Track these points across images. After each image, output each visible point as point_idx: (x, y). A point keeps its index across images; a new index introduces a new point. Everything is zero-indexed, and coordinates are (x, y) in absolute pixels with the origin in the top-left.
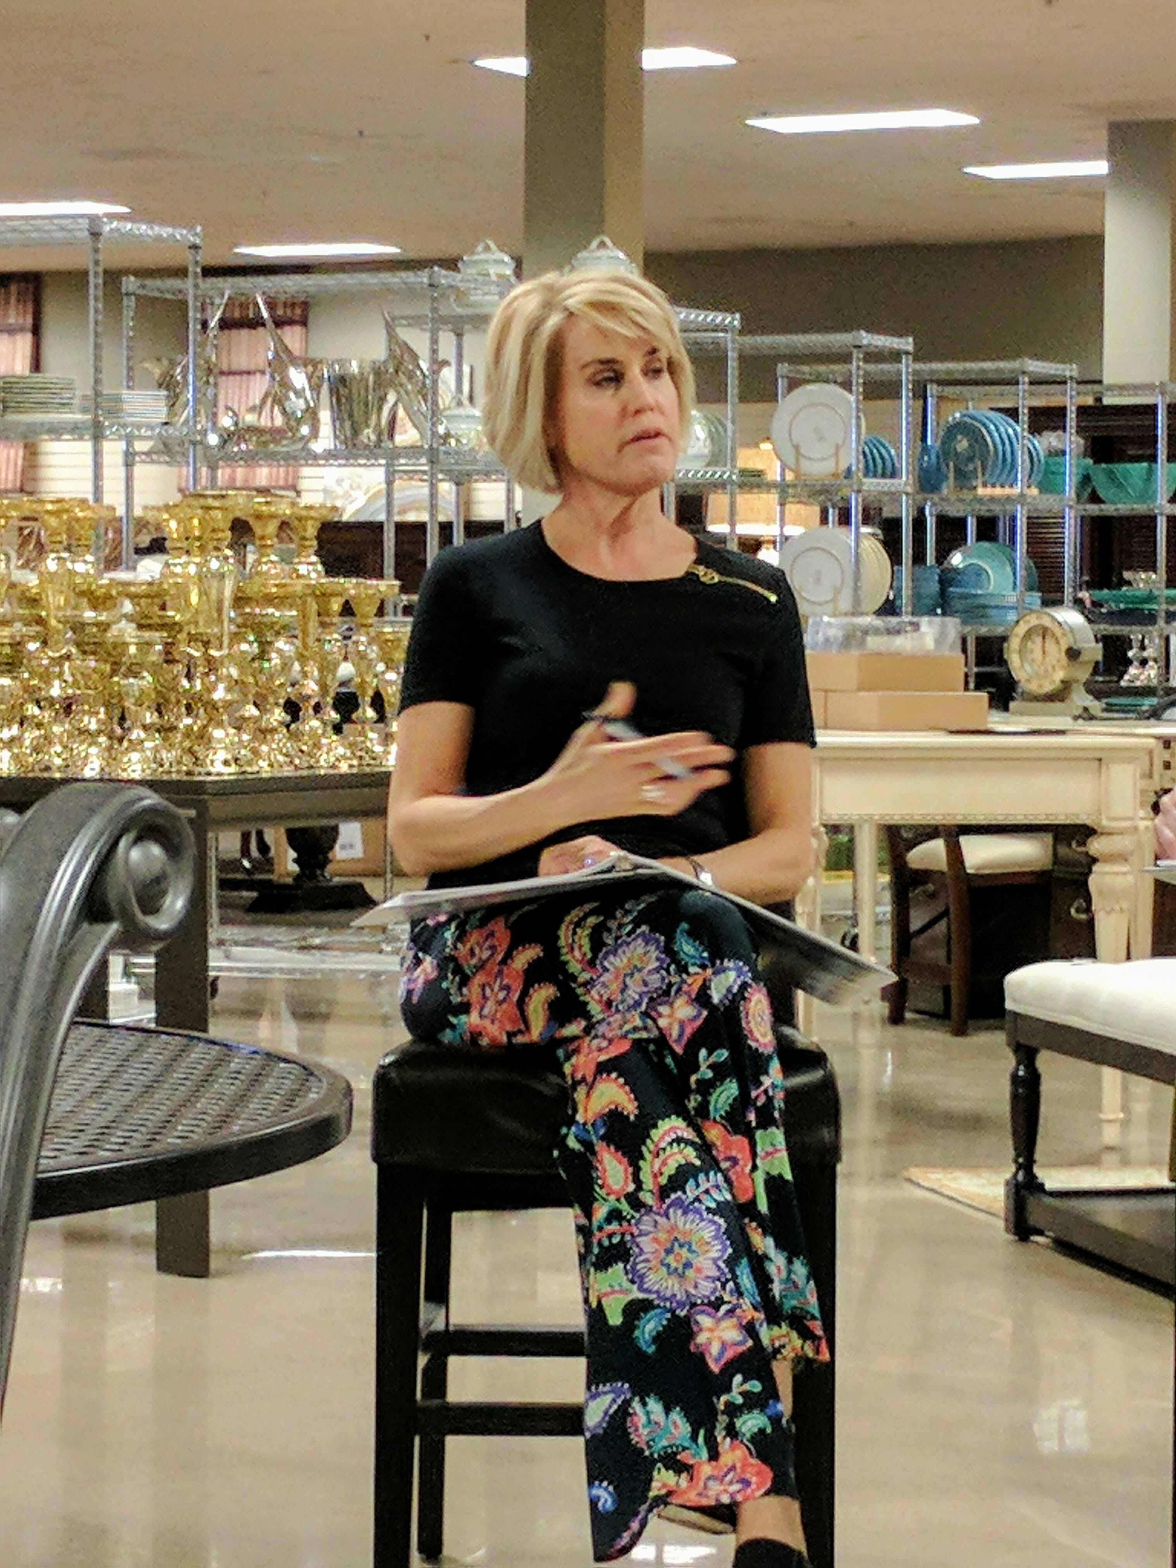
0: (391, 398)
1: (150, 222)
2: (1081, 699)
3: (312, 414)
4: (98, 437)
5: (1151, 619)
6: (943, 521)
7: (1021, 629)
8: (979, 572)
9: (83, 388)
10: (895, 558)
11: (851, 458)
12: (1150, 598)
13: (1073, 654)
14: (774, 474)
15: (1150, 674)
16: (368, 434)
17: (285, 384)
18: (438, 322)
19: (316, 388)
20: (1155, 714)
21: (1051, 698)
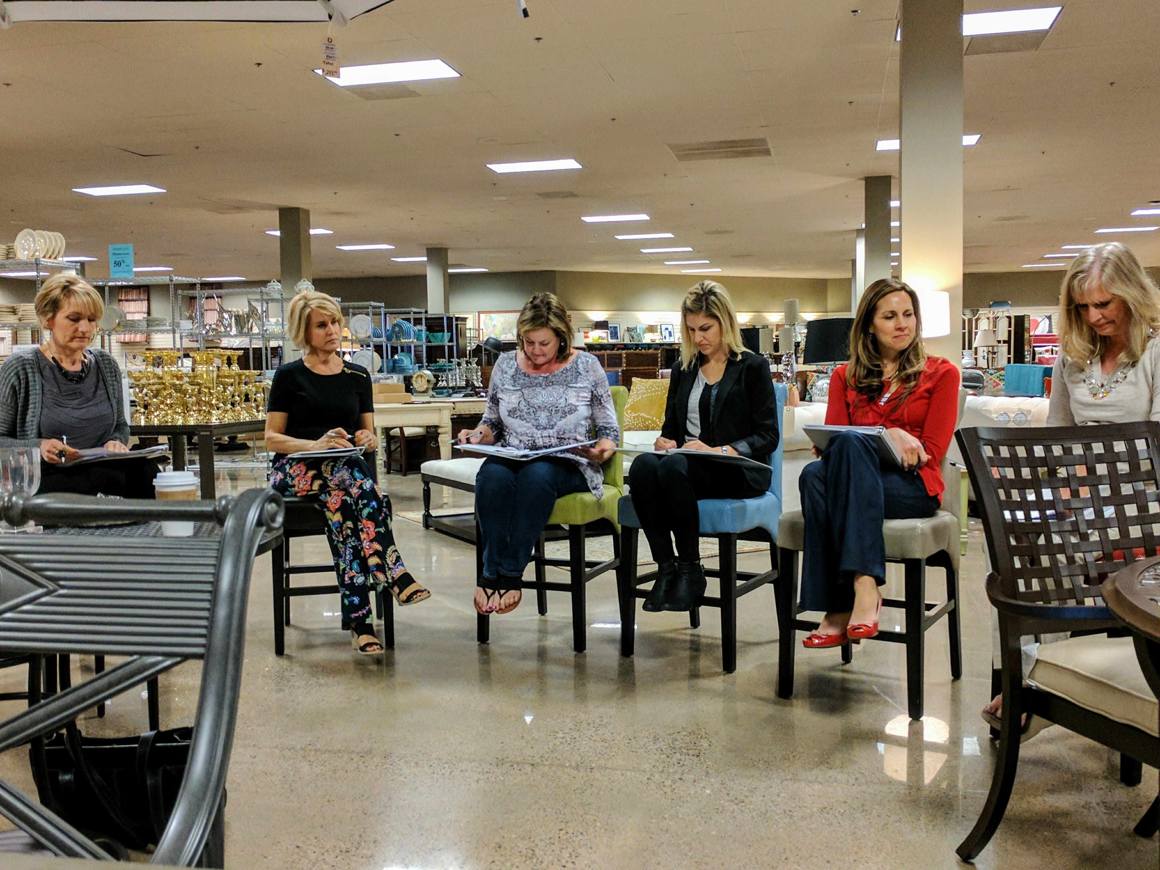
0: (251, 320)
1: (186, 277)
2: (431, 392)
3: (230, 325)
4: (174, 332)
5: (445, 371)
6: (392, 347)
7: (415, 376)
8: (402, 361)
9: (169, 320)
10: (382, 358)
11: (370, 333)
12: (444, 366)
13: (428, 381)
14: (350, 338)
15: (444, 384)
16: (245, 330)
17: (223, 317)
18: (262, 300)
19: (231, 319)
20: (450, 395)
21: (423, 392)
